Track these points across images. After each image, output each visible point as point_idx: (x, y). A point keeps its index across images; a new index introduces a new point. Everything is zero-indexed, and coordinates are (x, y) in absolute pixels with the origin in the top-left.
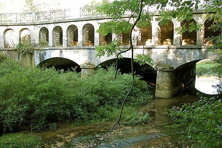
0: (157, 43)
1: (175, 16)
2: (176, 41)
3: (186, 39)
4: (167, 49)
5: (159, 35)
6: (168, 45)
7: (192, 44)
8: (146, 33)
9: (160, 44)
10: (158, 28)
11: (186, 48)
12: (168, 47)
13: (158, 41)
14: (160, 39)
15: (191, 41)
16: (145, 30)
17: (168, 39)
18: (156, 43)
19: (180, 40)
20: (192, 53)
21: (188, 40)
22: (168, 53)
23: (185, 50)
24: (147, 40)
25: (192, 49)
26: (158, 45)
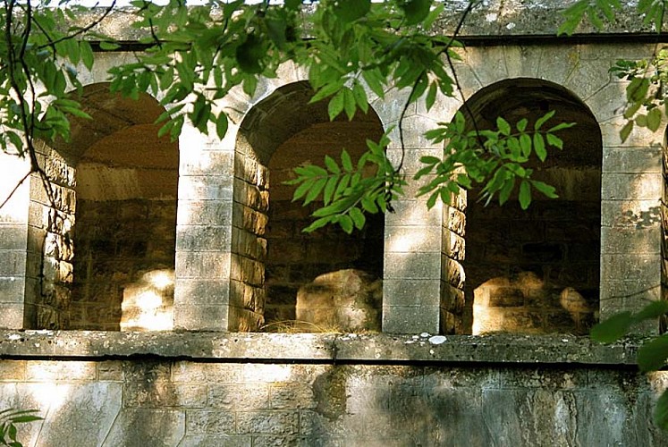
0: (226, 309)
1: (253, 52)
2: (405, 293)
3: (513, 275)
4: (320, 369)
5: (244, 228)
6: (330, 334)
7: (563, 321)
8: (126, 212)
9: (258, 316)
10: (239, 166)
11: (499, 367)
12: (333, 347)
13: (239, 286)
14: (260, 273)
15: (552, 294)
16: (122, 181)
17: (341, 273)
18: (214, 313)
19: (448, 283)
20: (560, 410)
21: (531, 285)
22: (330, 408)
23: (490, 384)
24: (135, 280)
25: (554, 370)
26: (234, 328)
